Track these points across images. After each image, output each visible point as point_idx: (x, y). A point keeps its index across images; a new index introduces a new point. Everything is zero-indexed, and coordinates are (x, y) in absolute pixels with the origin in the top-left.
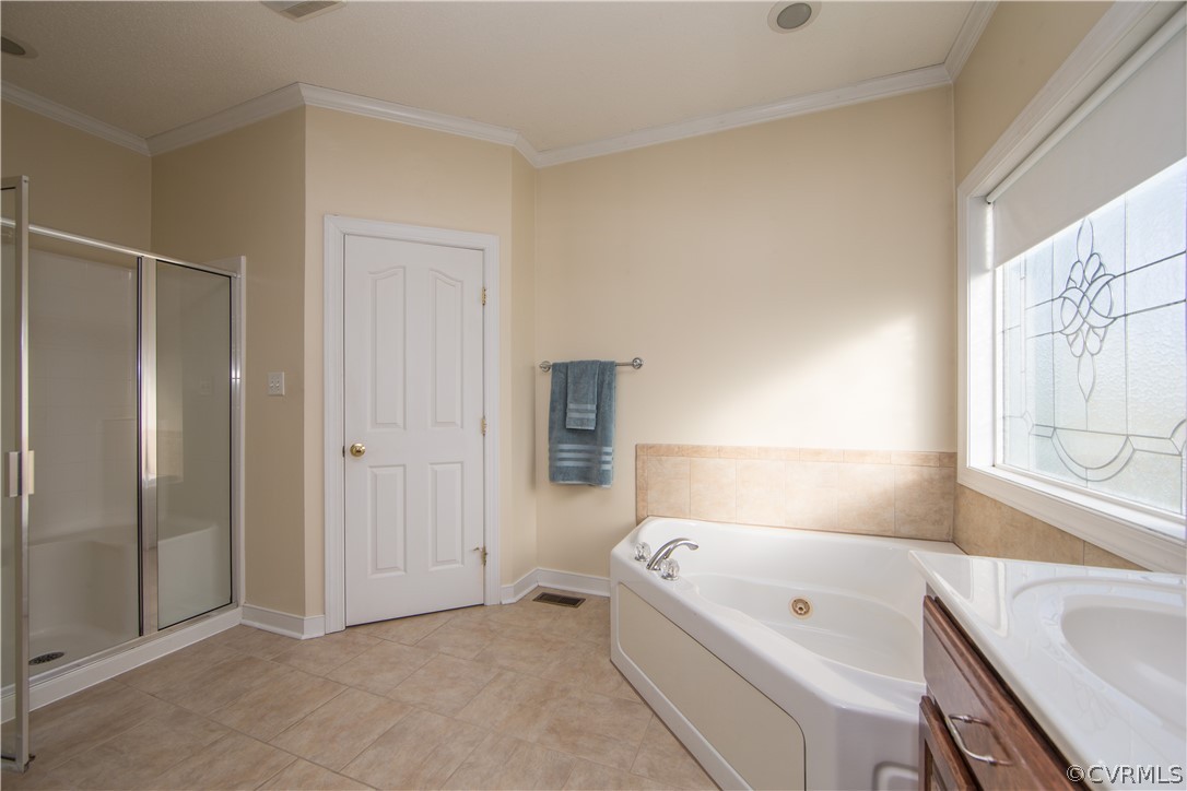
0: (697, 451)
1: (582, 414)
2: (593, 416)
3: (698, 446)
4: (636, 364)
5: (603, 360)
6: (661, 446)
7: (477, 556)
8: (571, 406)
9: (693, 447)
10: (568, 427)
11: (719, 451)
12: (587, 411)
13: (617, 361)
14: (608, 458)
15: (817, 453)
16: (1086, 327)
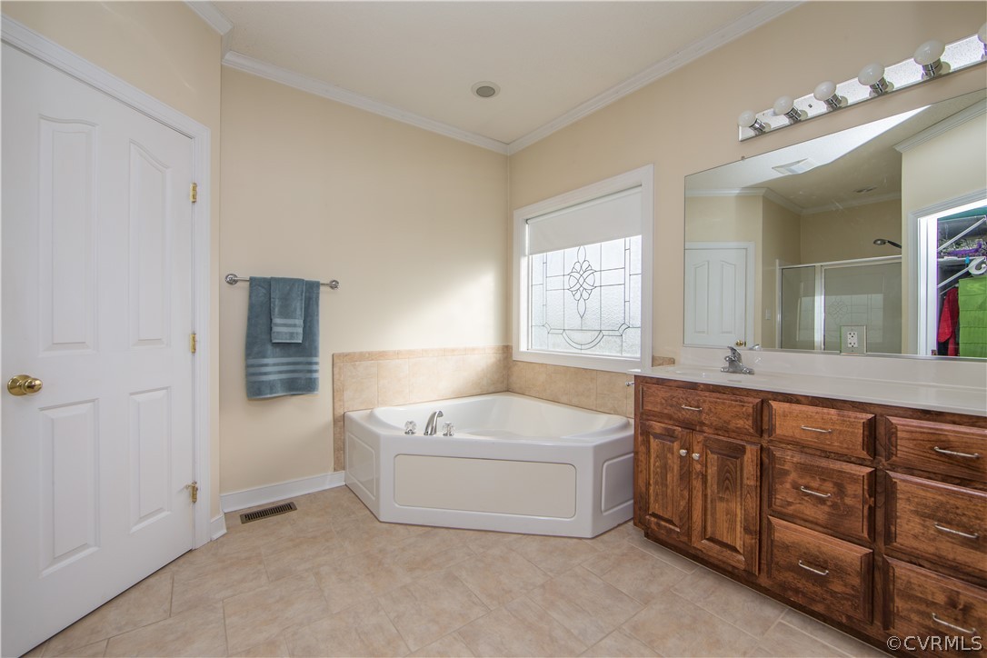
0: (382, 355)
1: (287, 328)
2: (300, 330)
3: (384, 352)
4: (334, 285)
5: (306, 279)
6: (355, 353)
7: (186, 495)
8: (277, 320)
9: (380, 352)
10: (274, 341)
11: (398, 354)
12: (295, 326)
13: (322, 282)
14: (314, 367)
15: (453, 350)
16: (581, 289)
